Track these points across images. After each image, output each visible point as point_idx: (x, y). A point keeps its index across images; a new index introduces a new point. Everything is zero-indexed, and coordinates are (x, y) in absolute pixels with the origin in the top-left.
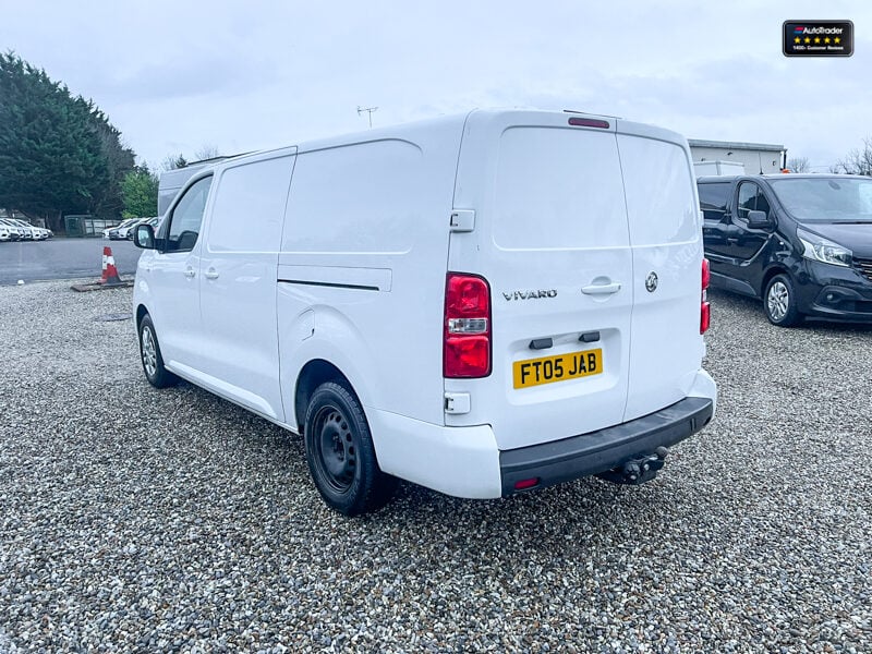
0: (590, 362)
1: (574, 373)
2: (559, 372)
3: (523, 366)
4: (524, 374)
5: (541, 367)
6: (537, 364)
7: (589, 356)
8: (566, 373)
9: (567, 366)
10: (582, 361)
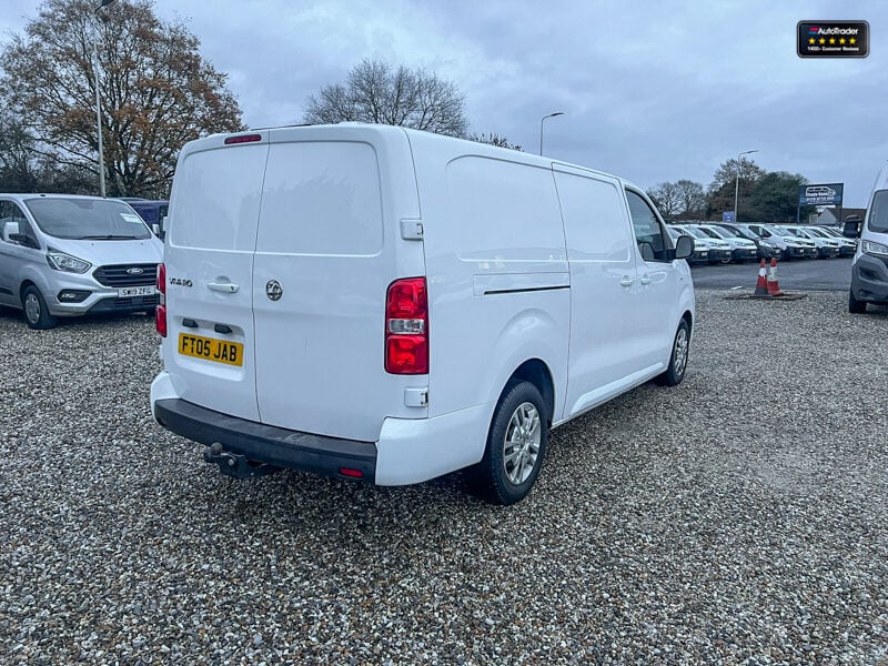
0: (232, 353)
1: (218, 357)
2: (207, 351)
3: (185, 338)
4: (185, 344)
5: (195, 343)
6: (193, 340)
7: (232, 347)
8: (211, 355)
9: (214, 349)
10: (225, 349)
